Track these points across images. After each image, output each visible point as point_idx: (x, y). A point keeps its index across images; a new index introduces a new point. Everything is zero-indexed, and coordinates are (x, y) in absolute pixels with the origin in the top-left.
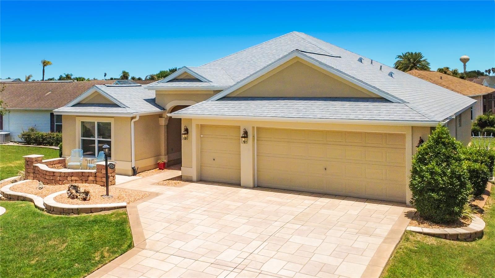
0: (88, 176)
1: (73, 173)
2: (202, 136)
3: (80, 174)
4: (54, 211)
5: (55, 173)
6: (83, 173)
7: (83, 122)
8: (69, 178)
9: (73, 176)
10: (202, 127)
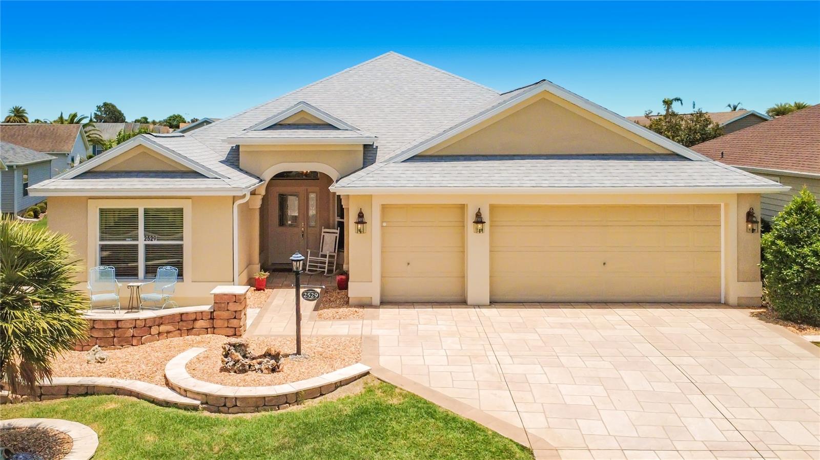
0: (196, 320)
1: (161, 318)
2: (385, 224)
3: (178, 319)
4: (236, 406)
5: (119, 323)
6: (182, 314)
7: (102, 211)
8: (154, 330)
9: (162, 324)
10: (385, 209)
